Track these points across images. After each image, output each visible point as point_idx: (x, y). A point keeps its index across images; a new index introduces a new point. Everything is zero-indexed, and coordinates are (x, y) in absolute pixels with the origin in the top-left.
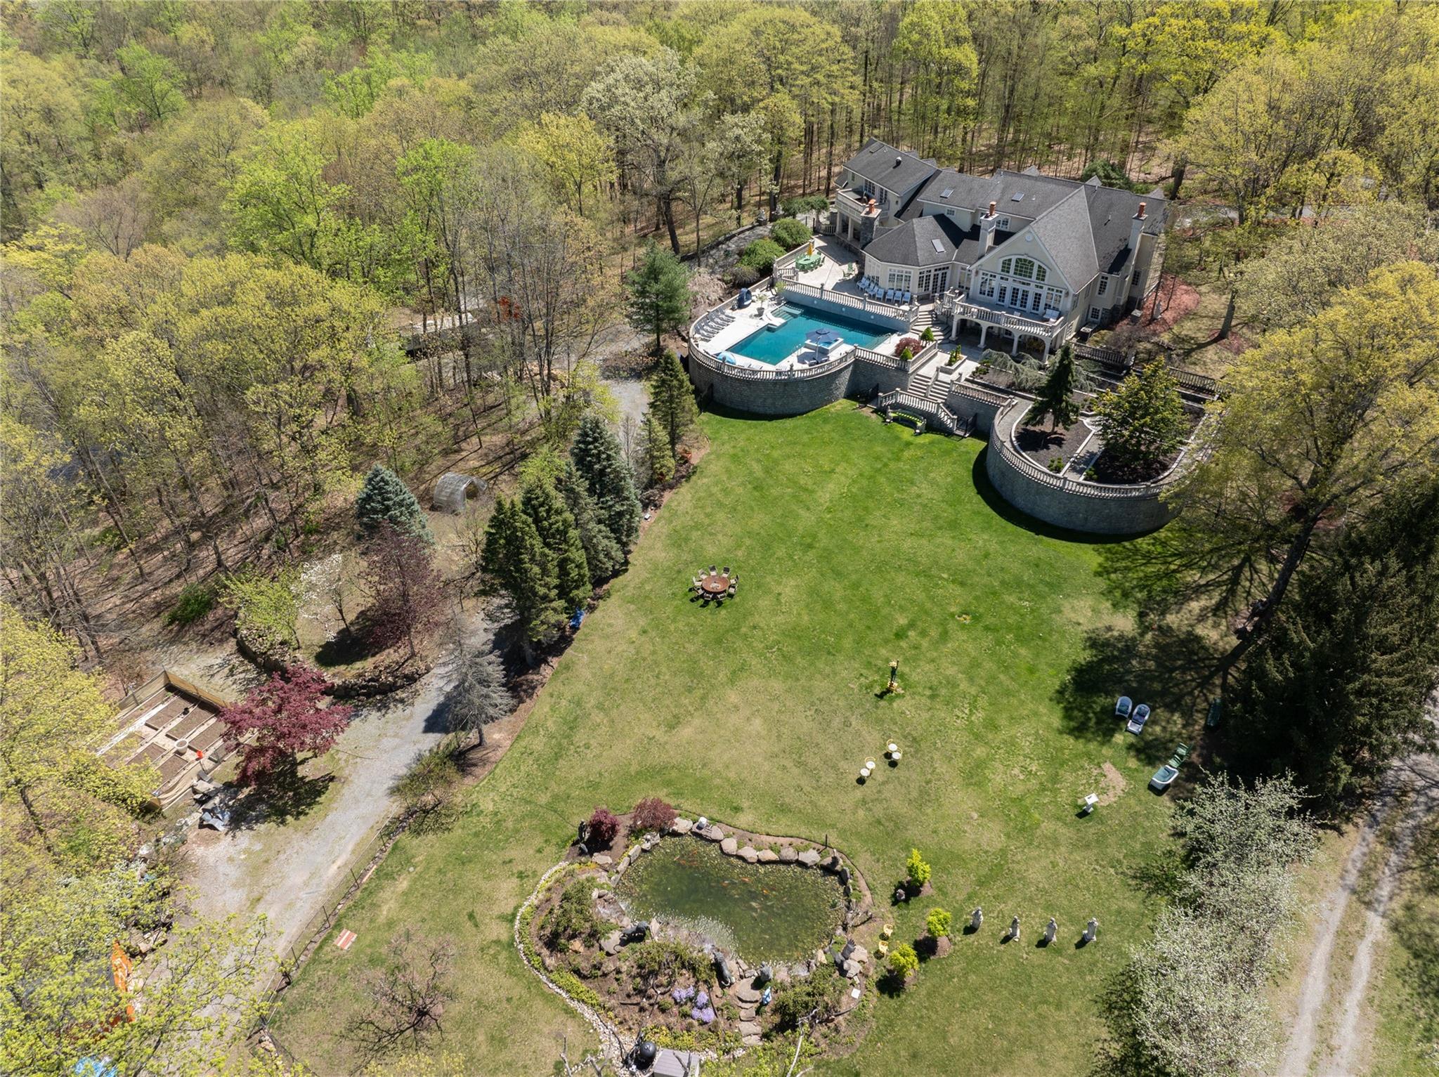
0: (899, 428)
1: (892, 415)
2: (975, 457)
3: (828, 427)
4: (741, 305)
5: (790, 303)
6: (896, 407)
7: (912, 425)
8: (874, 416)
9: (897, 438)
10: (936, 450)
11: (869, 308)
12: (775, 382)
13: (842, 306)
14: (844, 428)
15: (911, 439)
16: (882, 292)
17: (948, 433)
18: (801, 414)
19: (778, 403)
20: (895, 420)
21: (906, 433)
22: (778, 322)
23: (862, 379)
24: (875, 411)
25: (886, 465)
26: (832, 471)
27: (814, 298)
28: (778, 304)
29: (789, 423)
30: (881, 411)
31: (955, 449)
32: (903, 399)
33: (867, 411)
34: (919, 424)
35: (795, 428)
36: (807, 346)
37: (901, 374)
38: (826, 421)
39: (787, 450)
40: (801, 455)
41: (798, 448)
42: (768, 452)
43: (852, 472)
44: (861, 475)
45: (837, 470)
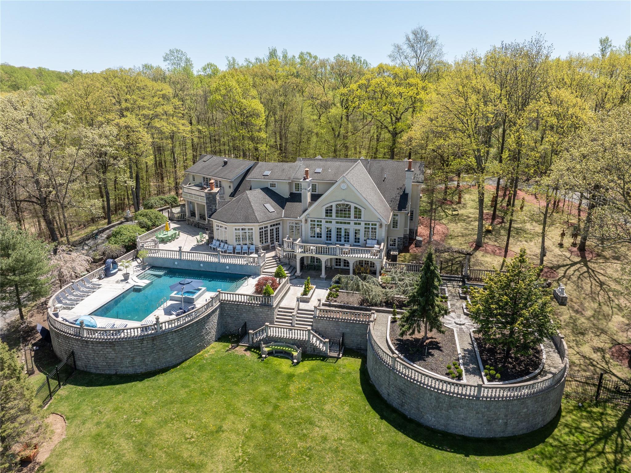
0: (276, 361)
1: (266, 349)
2: (358, 376)
3: (205, 375)
4: (107, 273)
5: (153, 267)
6: (268, 340)
7: (287, 355)
8: (248, 354)
9: (278, 372)
10: (319, 377)
11: (223, 261)
12: (141, 339)
13: (200, 262)
14: (223, 373)
15: (291, 370)
16: (231, 248)
17: (323, 357)
18: (175, 366)
19: (148, 360)
20: (270, 353)
21: (284, 365)
22: (142, 283)
23: (229, 320)
24: (249, 349)
25: (276, 407)
26: (220, 430)
27: (175, 260)
28: (143, 269)
29: (162, 379)
30: (255, 348)
31: (336, 372)
32: (273, 332)
33: (240, 350)
34: (295, 354)
35: (169, 384)
36: (172, 299)
37: (266, 309)
38: (202, 368)
39: (163, 413)
40: (180, 417)
41: (176, 408)
42: (140, 421)
43: (243, 426)
44: (253, 426)
45: (225, 427)
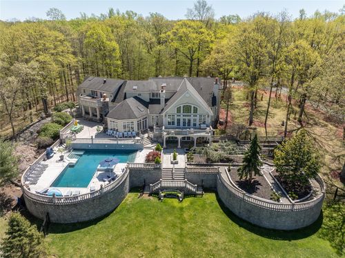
0: (170, 200)
1: (163, 194)
2: (217, 203)
3: (133, 215)
4: (48, 156)
5: (75, 150)
6: (163, 189)
7: (176, 197)
8: (151, 198)
9: (174, 207)
10: (197, 207)
11: (119, 142)
12: (93, 199)
13: (105, 144)
14: (143, 212)
15: (180, 205)
16: (121, 134)
17: (194, 195)
18: (112, 211)
19: (97, 211)
20: (165, 196)
21: (175, 202)
22: (74, 161)
23: (135, 179)
24: (150, 195)
25: (182, 229)
26: (156, 248)
27: (88, 144)
28: (69, 151)
29: (108, 221)
30: (155, 194)
31: (205, 203)
32: (164, 184)
33: (146, 196)
34: (180, 195)
35: (114, 224)
36: (99, 170)
37: (157, 171)
38: (129, 211)
39: (119, 243)
40: (130, 244)
41: (125, 239)
42: (107, 251)
43: (168, 243)
44: (174, 243)
45: (159, 246)
